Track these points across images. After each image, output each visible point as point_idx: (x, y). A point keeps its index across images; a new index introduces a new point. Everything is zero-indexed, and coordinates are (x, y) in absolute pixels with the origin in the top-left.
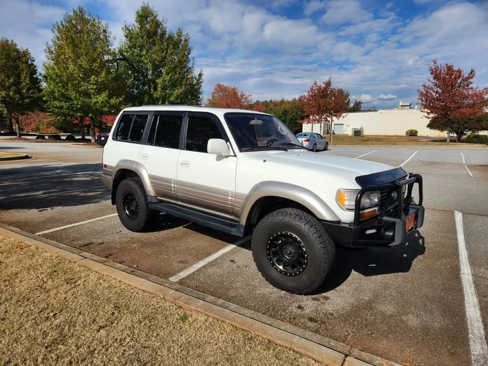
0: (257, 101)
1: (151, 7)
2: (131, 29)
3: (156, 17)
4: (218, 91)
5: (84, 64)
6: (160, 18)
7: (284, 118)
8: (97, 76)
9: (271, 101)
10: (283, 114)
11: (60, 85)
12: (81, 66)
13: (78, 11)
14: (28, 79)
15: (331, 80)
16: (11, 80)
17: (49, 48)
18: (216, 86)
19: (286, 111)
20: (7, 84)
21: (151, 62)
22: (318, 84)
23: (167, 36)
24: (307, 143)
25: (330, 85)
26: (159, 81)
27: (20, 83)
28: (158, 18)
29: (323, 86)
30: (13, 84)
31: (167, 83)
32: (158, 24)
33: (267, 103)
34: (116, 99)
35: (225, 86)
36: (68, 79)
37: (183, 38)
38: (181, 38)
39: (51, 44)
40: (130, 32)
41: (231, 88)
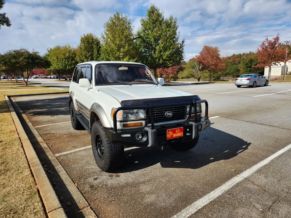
0: (234, 54)
1: (156, 6)
2: (145, 20)
3: (158, 11)
4: (204, 50)
5: (118, 42)
6: (160, 12)
7: (250, 65)
8: (124, 48)
9: (244, 54)
10: (249, 62)
11: (107, 54)
12: (116, 43)
13: (116, 15)
14: (96, 52)
15: (279, 36)
16: (89, 54)
17: (103, 36)
18: (204, 47)
19: (251, 60)
20: (88, 56)
21: (153, 37)
22: (269, 39)
23: (164, 21)
24: (248, 81)
25: (278, 40)
26: (157, 48)
27: (93, 55)
28: (159, 11)
29: (273, 41)
30: (90, 56)
31: (161, 49)
32: (159, 15)
33: (241, 55)
34: (133, 60)
35: (209, 46)
36: (111, 51)
37: (173, 21)
38: (172, 21)
39: (103, 33)
40: (144, 22)
41: (213, 47)
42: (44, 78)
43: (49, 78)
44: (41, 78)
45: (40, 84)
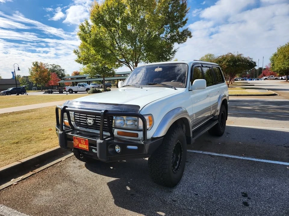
42: (274, 79)
43: (280, 80)
44: (271, 79)
45: (254, 85)
